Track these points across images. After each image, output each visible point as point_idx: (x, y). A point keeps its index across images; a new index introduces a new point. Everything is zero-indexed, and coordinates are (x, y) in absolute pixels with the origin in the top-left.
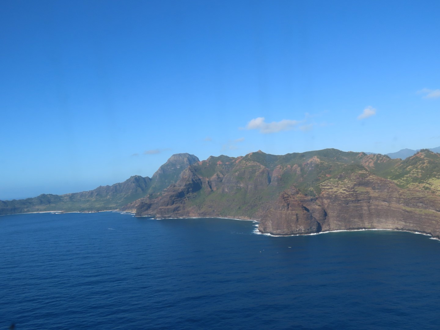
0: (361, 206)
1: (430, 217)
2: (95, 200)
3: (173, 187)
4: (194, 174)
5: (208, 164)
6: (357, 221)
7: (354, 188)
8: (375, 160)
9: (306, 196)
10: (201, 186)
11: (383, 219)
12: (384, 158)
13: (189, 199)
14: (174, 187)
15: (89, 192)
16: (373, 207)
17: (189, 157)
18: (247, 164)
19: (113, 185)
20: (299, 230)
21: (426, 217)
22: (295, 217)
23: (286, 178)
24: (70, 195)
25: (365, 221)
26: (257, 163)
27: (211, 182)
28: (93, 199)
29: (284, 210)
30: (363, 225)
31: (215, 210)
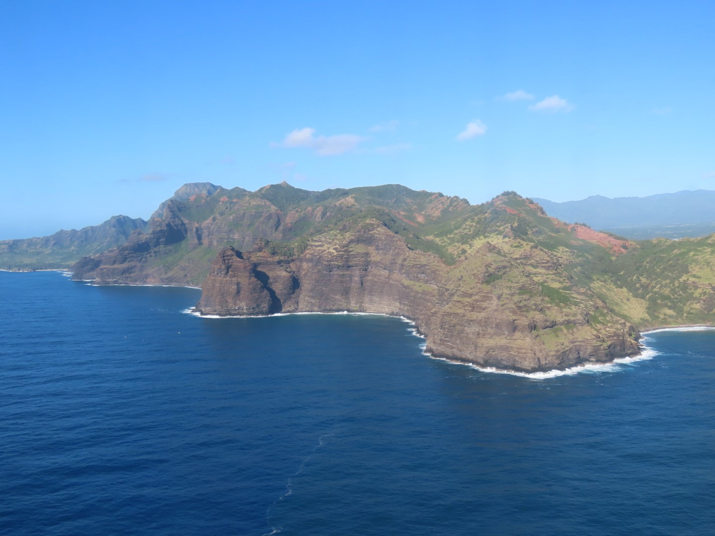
0: (351, 276)
1: (428, 297)
2: (50, 252)
3: (137, 234)
4: (174, 215)
5: (203, 201)
6: (339, 298)
7: (348, 246)
8: (445, 206)
9: (272, 256)
10: (185, 235)
11: (377, 297)
12: (461, 202)
13: (156, 256)
14: (139, 234)
15: (42, 240)
16: (370, 278)
17: (211, 188)
18: (250, 203)
19: (83, 229)
20: (239, 308)
21: (423, 296)
22: (235, 287)
23: (301, 227)
24: (11, 242)
25: (351, 299)
26: (266, 201)
27: (202, 230)
28: (48, 251)
29: (220, 276)
30: (347, 305)
31: (188, 275)
